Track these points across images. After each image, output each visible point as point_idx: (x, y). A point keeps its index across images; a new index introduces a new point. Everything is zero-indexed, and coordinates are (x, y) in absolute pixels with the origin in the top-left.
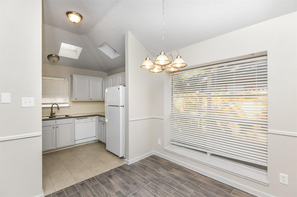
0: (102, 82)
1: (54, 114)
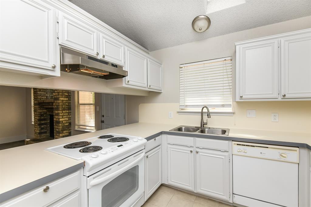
1: (205, 124)
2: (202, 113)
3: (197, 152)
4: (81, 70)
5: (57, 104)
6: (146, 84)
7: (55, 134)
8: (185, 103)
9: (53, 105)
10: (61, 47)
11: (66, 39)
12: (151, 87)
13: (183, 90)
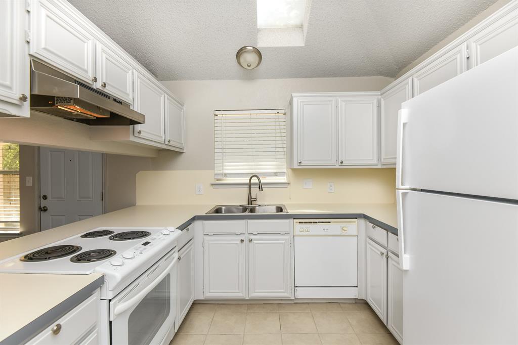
0: (379, 106)
1: (254, 201)
2: (250, 185)
3: (250, 241)
4: (59, 107)
6: (164, 139)
8: (223, 169)
10: (33, 60)
11: (43, 46)
12: (171, 143)
13: (220, 150)
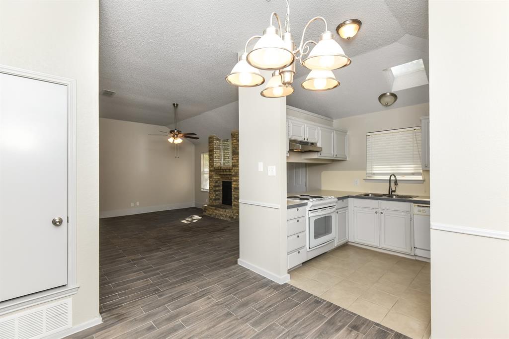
1: (393, 192)
2: (390, 180)
3: (382, 213)
5: (236, 171)
6: (333, 155)
7: (232, 200)
8: (372, 171)
9: (231, 172)
12: (337, 156)
